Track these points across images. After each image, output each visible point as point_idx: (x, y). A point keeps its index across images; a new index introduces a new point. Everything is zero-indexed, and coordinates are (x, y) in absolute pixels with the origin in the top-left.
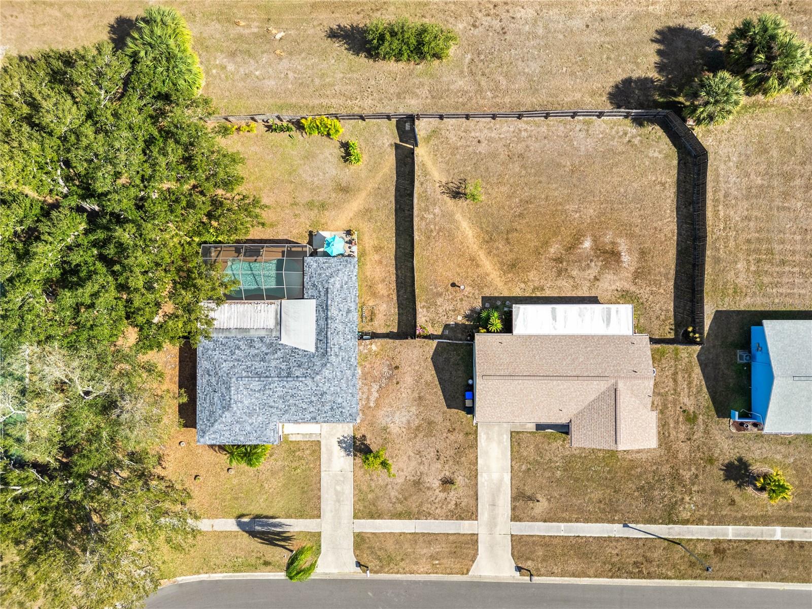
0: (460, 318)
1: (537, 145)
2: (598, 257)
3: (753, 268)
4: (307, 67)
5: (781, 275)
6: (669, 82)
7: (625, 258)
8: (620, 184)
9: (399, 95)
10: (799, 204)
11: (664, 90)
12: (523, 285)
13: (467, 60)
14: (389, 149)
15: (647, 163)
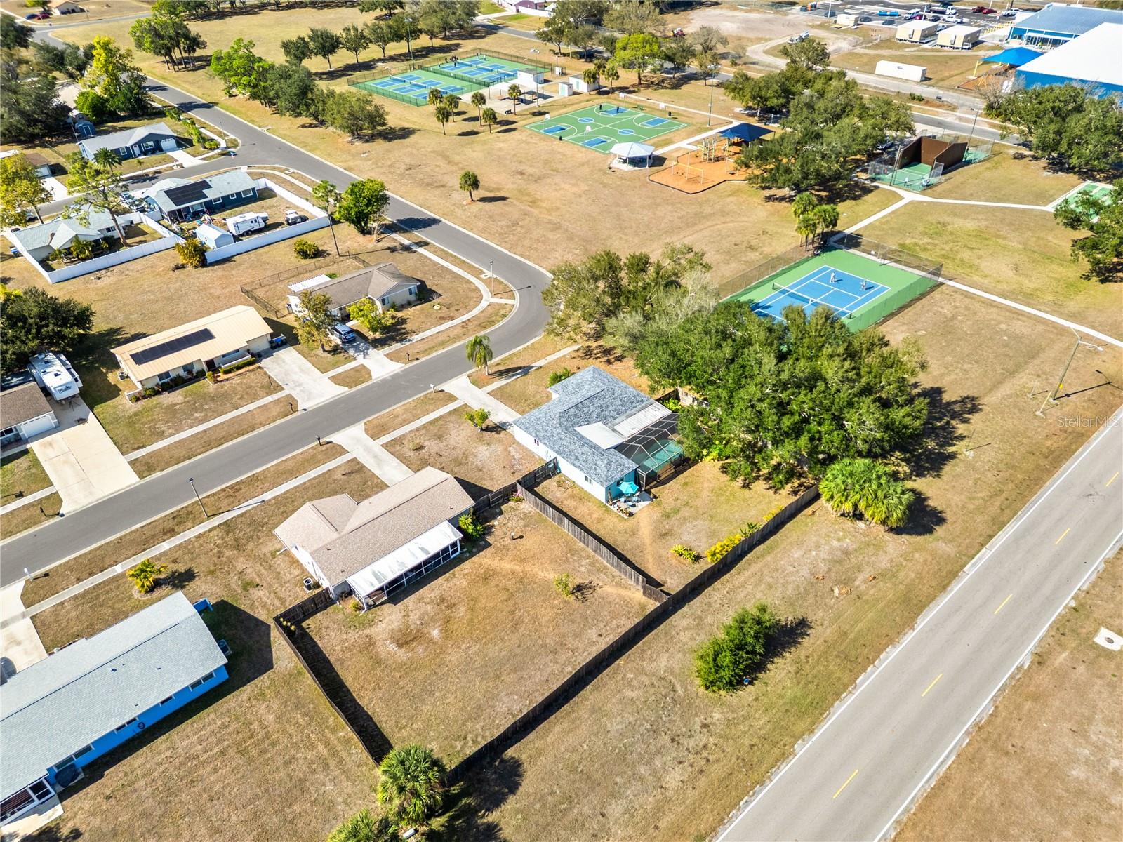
0: (496, 523)
1: (549, 670)
2: (418, 631)
3: (255, 726)
4: (788, 583)
5: (220, 741)
6: (470, 824)
7: (392, 647)
8: (444, 697)
9: (700, 618)
10: (234, 818)
11: (470, 812)
12: (466, 572)
13: (678, 687)
14: (663, 578)
15: (432, 733)
